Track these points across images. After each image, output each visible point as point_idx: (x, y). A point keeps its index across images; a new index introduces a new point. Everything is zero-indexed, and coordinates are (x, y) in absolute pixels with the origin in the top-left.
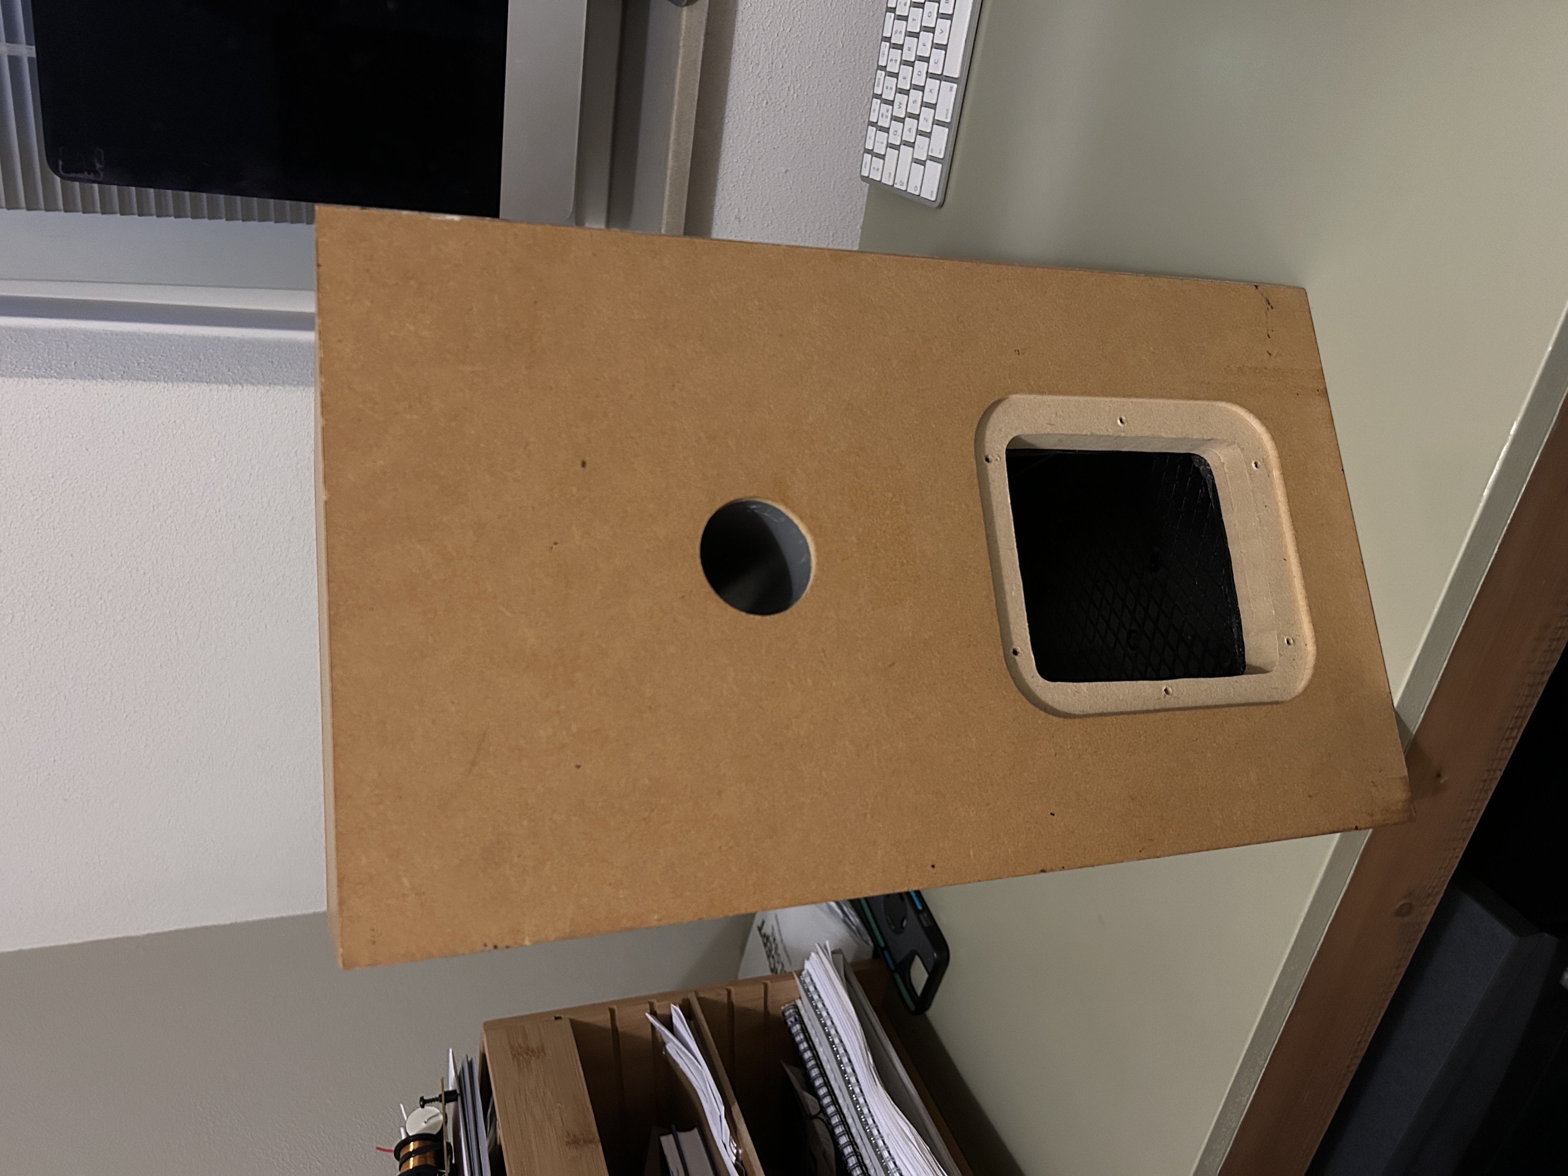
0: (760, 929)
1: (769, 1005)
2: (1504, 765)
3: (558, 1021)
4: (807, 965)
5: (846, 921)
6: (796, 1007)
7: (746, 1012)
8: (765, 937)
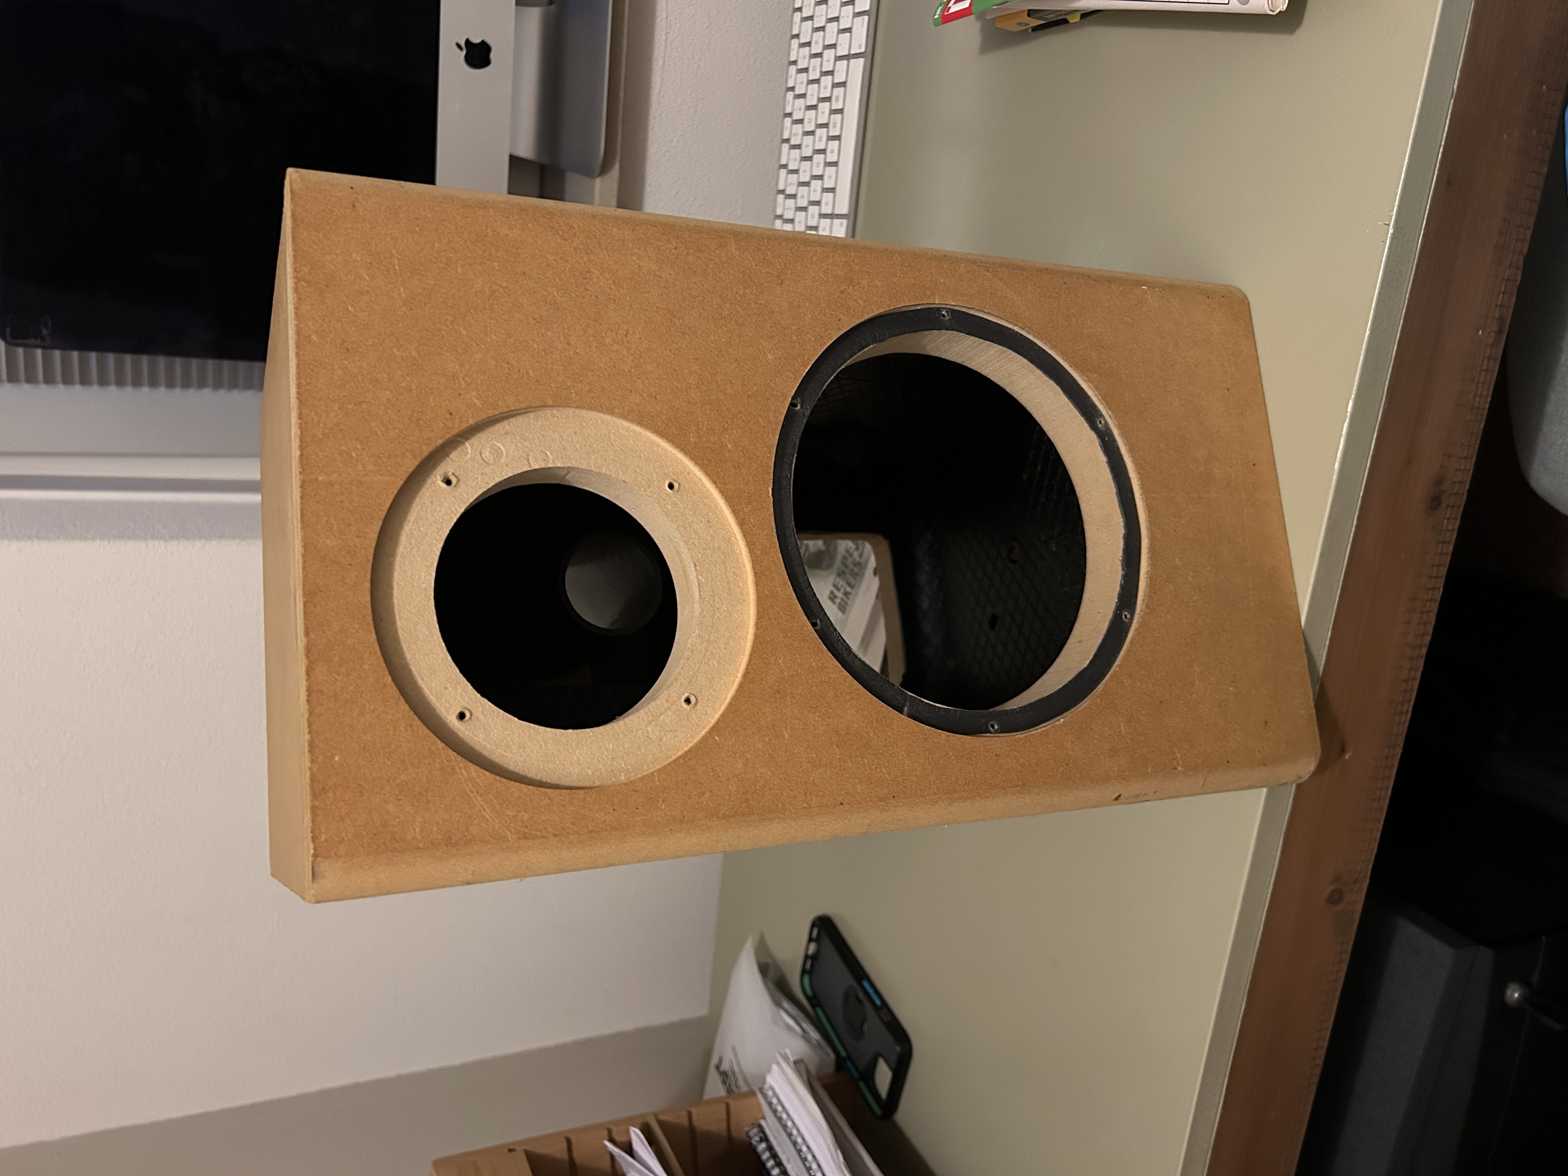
0: (718, 1067)
1: (733, 1128)
2: (1401, 741)
3: (513, 1154)
4: (770, 1080)
5: (805, 1036)
6: (760, 1127)
7: (709, 1137)
8: (724, 1075)
